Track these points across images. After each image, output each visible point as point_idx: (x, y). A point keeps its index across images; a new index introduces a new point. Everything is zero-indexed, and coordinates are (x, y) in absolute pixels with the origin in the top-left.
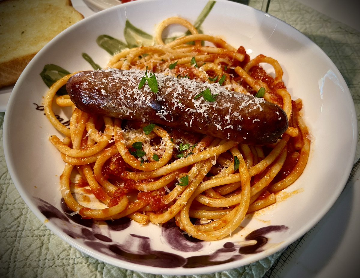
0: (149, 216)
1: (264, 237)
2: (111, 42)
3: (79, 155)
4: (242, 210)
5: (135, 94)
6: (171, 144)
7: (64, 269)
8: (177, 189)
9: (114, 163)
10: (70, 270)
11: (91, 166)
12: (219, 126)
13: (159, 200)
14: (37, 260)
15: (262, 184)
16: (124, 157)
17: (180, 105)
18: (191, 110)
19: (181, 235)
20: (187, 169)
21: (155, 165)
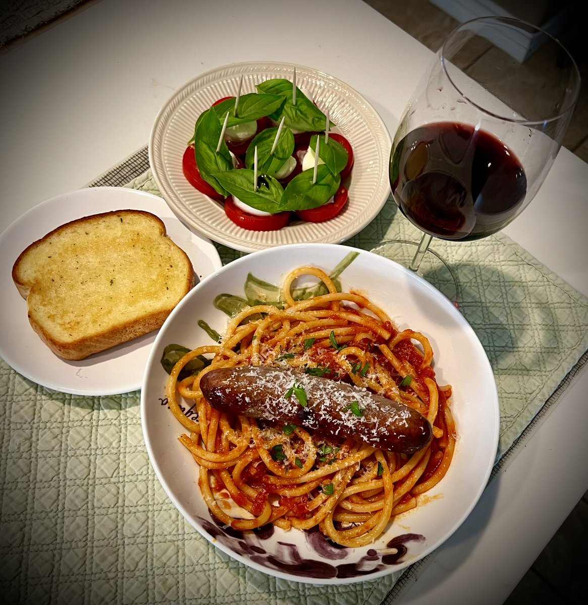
0: (291, 521)
1: (404, 546)
2: (229, 300)
3: (218, 460)
4: (385, 518)
5: (281, 403)
6: (314, 449)
7: (205, 574)
8: (321, 497)
9: (255, 468)
10: (212, 575)
11: (230, 470)
12: (365, 438)
13: (303, 507)
14: (176, 566)
15: (404, 490)
16: (268, 465)
17: (327, 417)
18: (338, 421)
19: (324, 541)
20: (331, 476)
21: (298, 473)
